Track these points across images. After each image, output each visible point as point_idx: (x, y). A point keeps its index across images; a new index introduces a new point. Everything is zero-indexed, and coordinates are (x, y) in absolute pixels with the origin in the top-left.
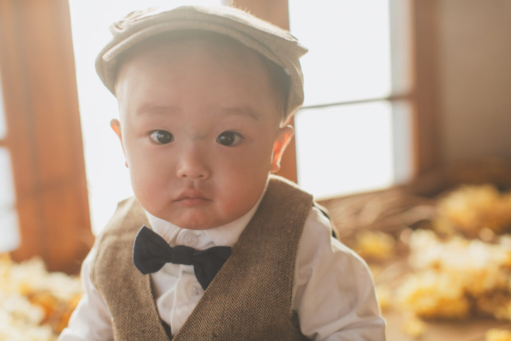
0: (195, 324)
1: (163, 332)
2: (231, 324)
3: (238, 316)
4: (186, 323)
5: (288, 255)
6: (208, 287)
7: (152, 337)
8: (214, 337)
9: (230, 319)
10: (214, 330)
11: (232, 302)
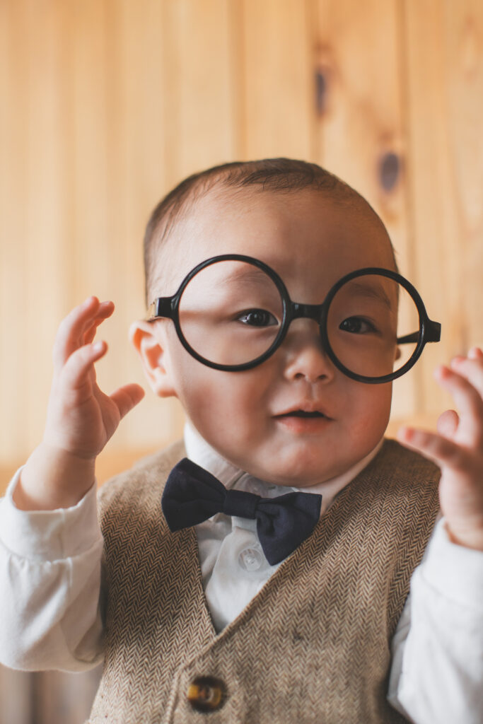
0: (262, 612)
1: (206, 618)
2: (325, 619)
3: (339, 609)
4: (248, 608)
5: (420, 524)
6: (289, 558)
7: (187, 626)
8: (295, 637)
9: (325, 612)
10: (297, 626)
11: (329, 585)
